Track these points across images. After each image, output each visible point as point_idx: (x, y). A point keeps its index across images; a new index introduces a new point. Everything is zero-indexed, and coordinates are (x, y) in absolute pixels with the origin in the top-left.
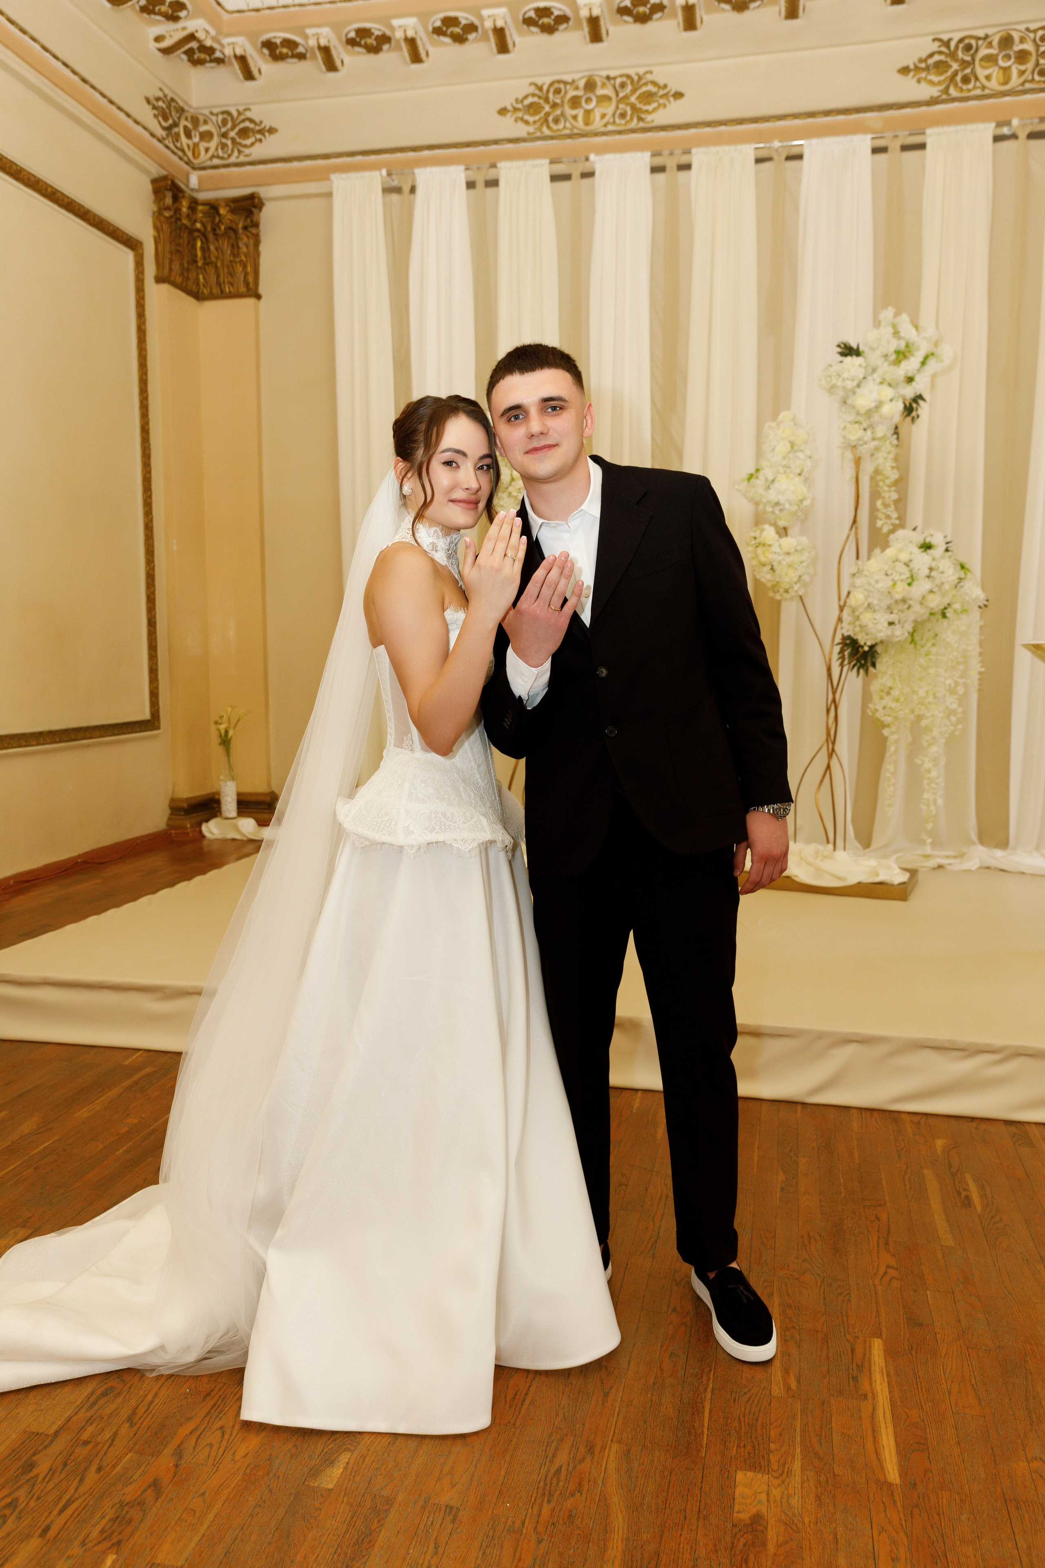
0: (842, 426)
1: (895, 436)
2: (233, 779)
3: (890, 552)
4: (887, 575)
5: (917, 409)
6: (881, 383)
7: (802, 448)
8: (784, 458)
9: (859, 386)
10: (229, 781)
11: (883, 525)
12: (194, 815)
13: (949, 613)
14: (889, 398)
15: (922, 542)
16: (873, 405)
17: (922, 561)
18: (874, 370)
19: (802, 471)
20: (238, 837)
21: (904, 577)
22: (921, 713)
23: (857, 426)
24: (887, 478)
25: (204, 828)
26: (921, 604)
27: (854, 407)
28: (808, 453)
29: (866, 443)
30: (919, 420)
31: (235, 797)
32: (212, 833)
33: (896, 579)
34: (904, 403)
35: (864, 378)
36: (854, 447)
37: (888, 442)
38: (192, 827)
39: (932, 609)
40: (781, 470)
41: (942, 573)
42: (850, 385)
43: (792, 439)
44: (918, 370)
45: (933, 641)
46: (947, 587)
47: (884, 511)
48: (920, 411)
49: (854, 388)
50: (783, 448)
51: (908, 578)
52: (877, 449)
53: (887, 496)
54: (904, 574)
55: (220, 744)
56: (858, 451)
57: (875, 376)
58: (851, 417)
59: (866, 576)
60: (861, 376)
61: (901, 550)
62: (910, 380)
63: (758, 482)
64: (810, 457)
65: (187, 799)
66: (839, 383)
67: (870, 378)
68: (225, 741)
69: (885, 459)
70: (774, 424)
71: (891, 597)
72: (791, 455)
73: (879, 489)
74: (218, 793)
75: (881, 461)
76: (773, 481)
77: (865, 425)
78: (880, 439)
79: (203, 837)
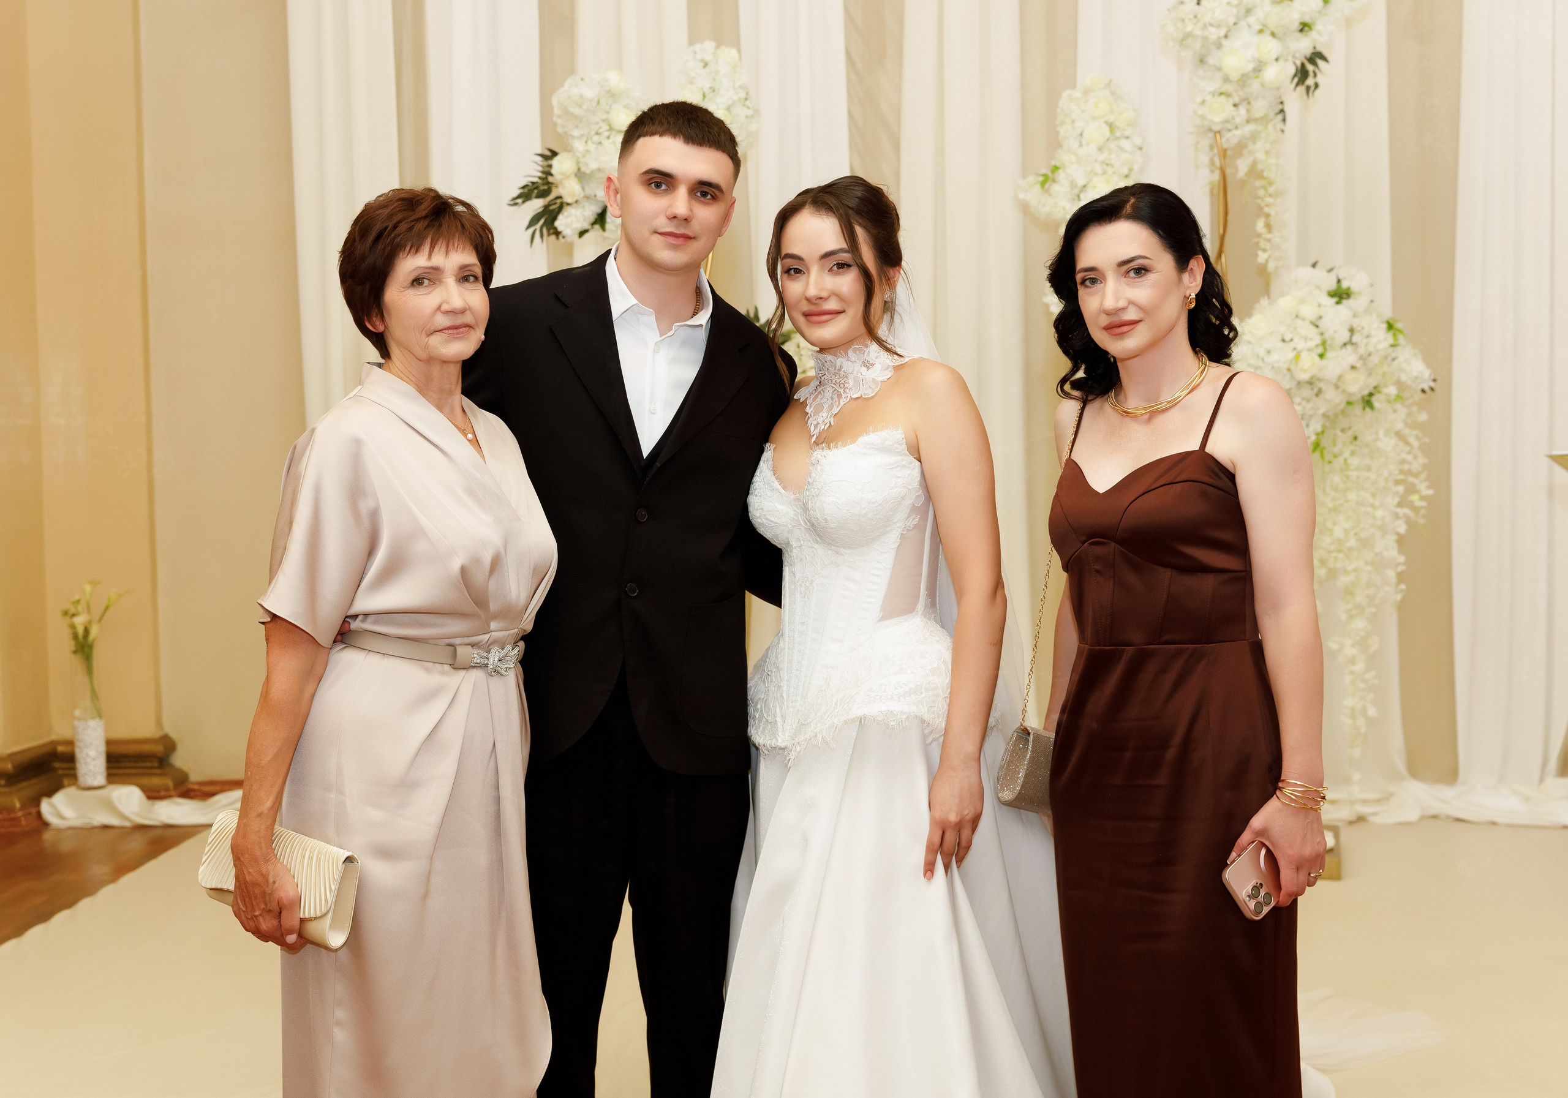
0: (1199, 99)
1: (1280, 117)
2: (100, 715)
3: (1285, 303)
4: (1283, 341)
5: (1315, 75)
6: (1261, 31)
7: (1127, 133)
8: (1100, 149)
9: (1226, 36)
10: (93, 718)
11: (1267, 261)
12: (24, 784)
13: (1377, 402)
14: (1275, 57)
15: (1333, 285)
16: (1251, 66)
17: (1337, 317)
18: (1249, 11)
19: (1131, 170)
20: (114, 821)
21: (1311, 344)
22: (1339, 565)
23: (1223, 98)
24: (1270, 184)
25: (46, 807)
26: (1337, 387)
27: (1220, 69)
28: (1138, 141)
29: (1236, 128)
30: (1318, 92)
31: (102, 748)
32: (62, 817)
33: (1299, 347)
34: (1295, 63)
35: (1235, 24)
36: (1219, 132)
37: (1270, 126)
38: (23, 807)
39: (1350, 394)
40: (1098, 169)
41: (1368, 337)
42: (1214, 34)
43: (1111, 118)
44: (1319, 12)
45: (1352, 447)
46: (1375, 359)
47: (1269, 236)
48: (1320, 79)
49: (1219, 38)
50: (1096, 132)
51: (1317, 346)
52: (1254, 137)
53: (1273, 213)
54: (1311, 339)
55: (75, 652)
56: (1224, 140)
57: (1251, 20)
58: (1216, 85)
59: (1250, 343)
60: (1232, 20)
61: (1302, 301)
62: (1304, 27)
63: (1056, 188)
64: (1140, 149)
65: (11, 756)
66: (1198, 32)
67: (1243, 24)
68: (83, 647)
69: (1267, 153)
70: (1077, 94)
71: (1292, 377)
72: (1112, 145)
73: (1259, 201)
74: (71, 743)
75: (1261, 156)
76: (1084, 186)
77: (1237, 100)
78: (1256, 120)
79: (46, 824)
